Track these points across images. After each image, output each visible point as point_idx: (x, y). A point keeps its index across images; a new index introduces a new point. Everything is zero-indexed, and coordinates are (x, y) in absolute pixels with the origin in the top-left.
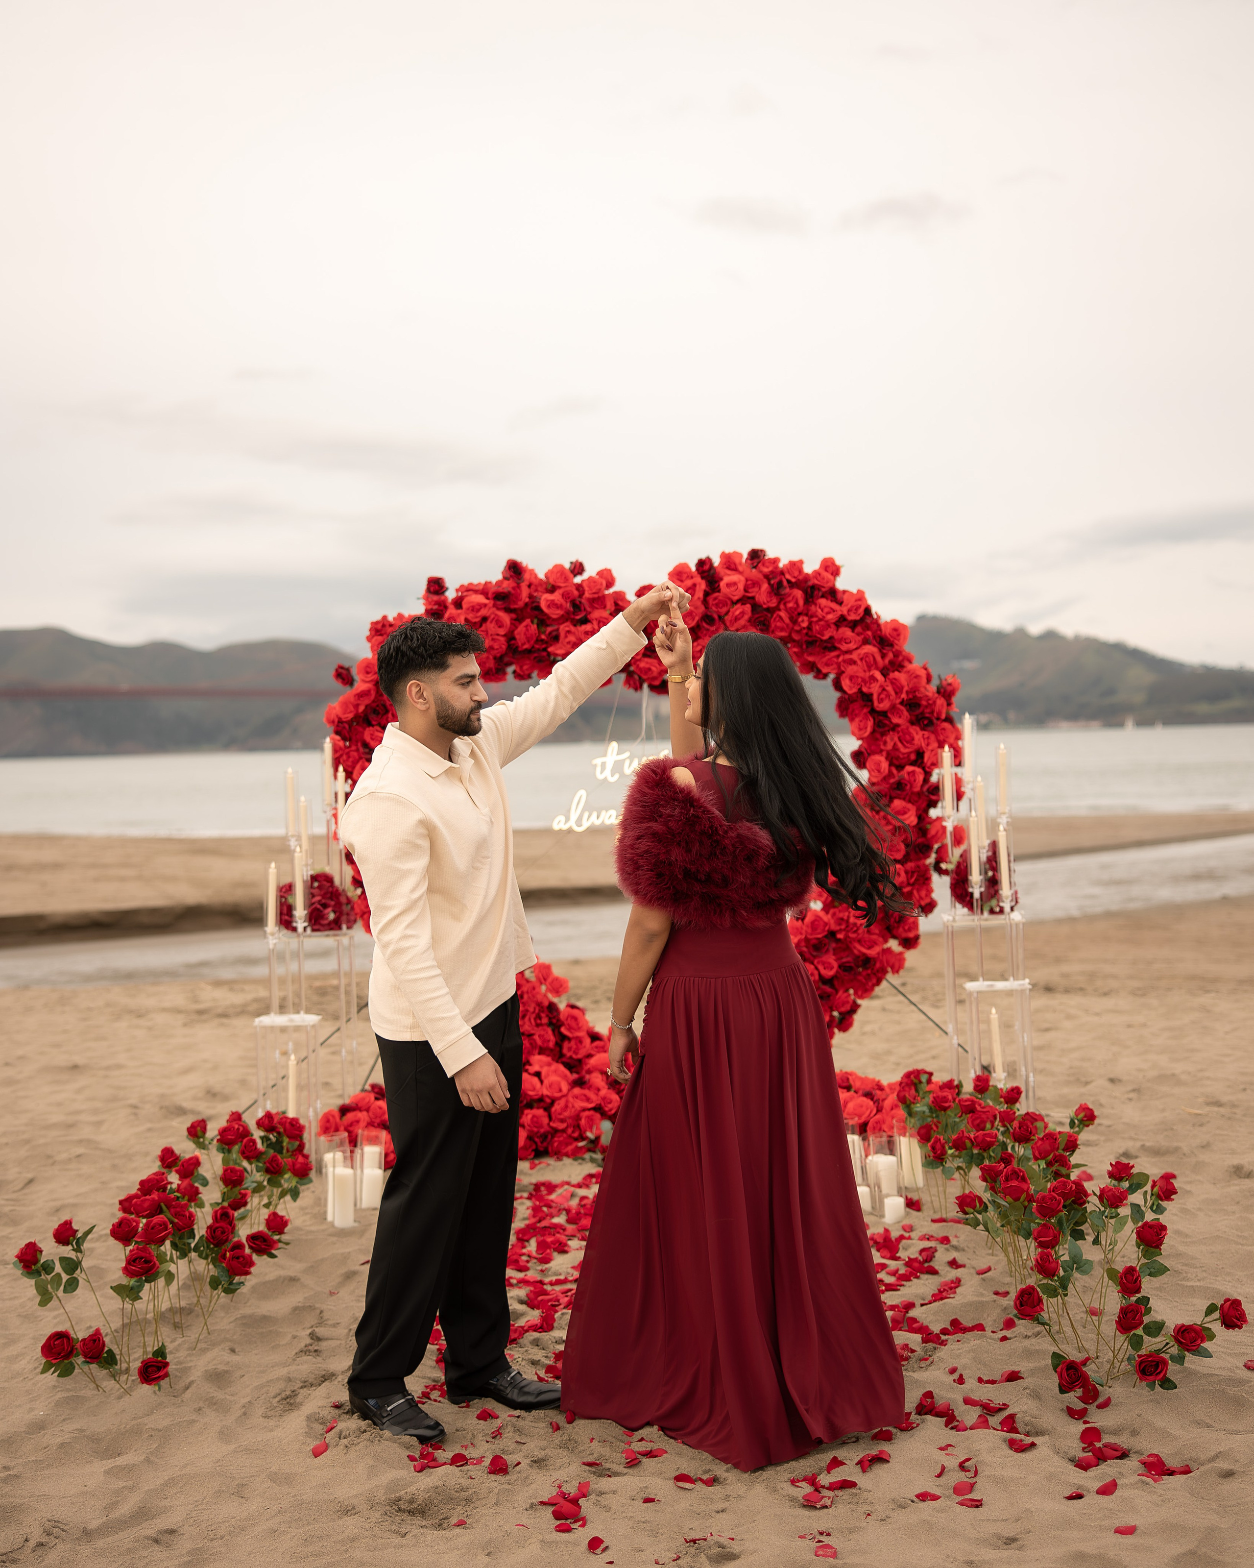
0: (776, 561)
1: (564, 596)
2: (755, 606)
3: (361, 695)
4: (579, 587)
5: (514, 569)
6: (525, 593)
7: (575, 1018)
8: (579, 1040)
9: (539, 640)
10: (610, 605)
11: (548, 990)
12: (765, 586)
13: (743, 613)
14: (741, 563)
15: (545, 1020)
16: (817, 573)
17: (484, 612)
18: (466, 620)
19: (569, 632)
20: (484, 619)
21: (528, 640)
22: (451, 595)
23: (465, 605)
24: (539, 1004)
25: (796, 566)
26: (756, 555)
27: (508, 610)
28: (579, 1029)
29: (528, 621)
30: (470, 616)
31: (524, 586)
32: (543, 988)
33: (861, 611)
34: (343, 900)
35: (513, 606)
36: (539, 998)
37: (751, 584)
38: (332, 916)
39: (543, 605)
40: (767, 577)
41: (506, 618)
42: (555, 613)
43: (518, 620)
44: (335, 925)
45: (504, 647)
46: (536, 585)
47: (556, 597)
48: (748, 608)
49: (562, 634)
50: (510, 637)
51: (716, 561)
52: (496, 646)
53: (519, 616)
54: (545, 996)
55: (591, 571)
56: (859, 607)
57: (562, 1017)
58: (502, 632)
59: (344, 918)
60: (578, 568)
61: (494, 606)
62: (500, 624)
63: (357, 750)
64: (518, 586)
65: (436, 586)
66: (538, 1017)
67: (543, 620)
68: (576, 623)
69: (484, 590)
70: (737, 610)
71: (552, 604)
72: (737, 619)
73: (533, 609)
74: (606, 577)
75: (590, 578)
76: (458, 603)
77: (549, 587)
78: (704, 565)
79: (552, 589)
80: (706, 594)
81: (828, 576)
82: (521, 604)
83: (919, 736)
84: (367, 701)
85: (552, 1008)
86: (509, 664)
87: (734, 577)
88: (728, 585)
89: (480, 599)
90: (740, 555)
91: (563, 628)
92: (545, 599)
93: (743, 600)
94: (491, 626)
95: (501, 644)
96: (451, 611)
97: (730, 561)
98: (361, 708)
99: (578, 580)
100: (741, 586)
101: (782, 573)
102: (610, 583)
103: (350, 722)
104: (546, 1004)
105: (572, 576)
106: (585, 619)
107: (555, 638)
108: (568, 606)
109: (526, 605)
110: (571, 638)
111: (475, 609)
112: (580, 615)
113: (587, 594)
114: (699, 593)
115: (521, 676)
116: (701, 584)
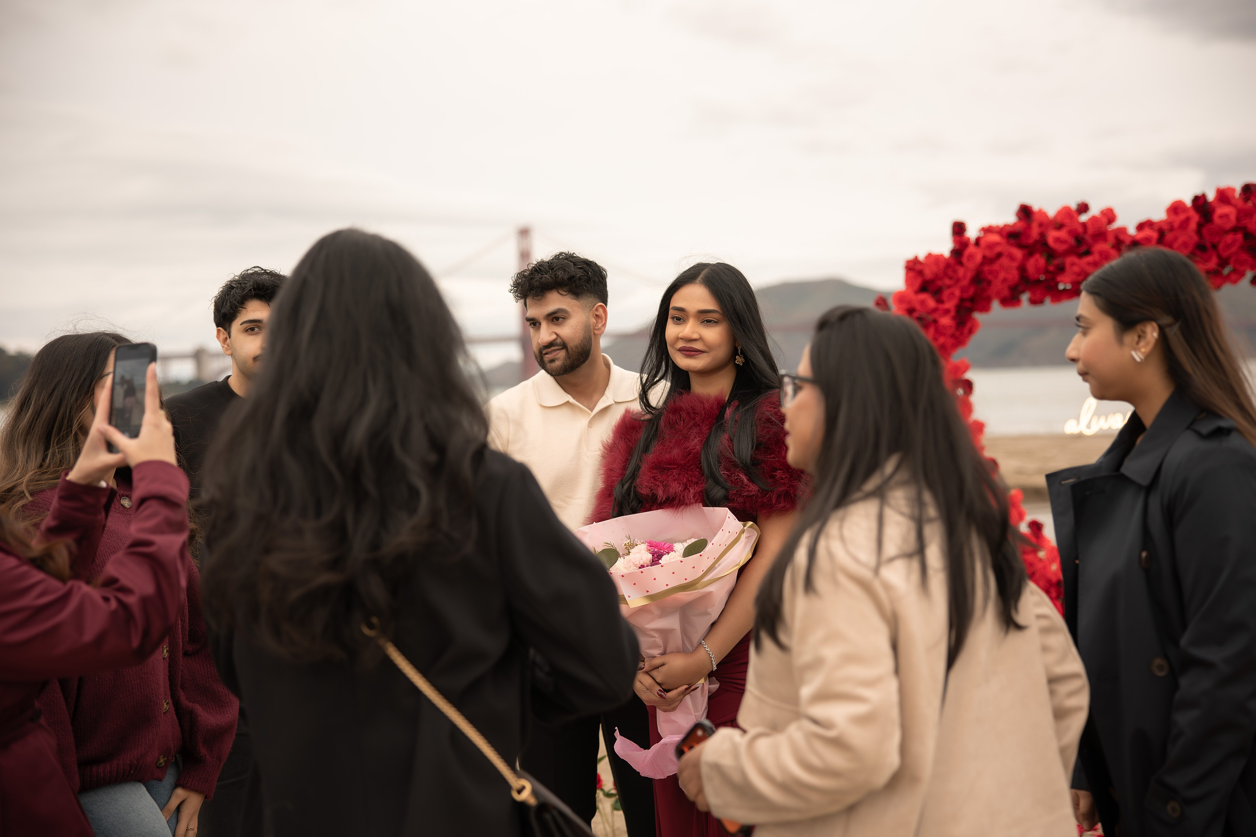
1: (1070, 233)
2: (1247, 235)
4: (1084, 225)
5: (1025, 212)
6: (1035, 232)
9: (1047, 271)
10: (1111, 240)
13: (1234, 242)
14: (1234, 197)
17: (998, 249)
18: (984, 257)
19: (1073, 264)
20: (999, 255)
21: (1038, 271)
22: (972, 233)
23: (983, 243)
26: (1249, 188)
27: (1020, 246)
29: (1037, 256)
30: (988, 254)
31: (1035, 225)
35: (1025, 243)
37: (1244, 215)
39: (1051, 241)
41: (1018, 253)
42: (1060, 248)
43: (1029, 254)
45: (1017, 278)
46: (1047, 224)
47: (1063, 234)
48: (1239, 236)
49: (1068, 266)
50: (1022, 269)
51: (1211, 196)
52: (1010, 277)
53: (1030, 250)
55: (1095, 210)
58: (1015, 264)
60: (1083, 208)
61: (1009, 244)
62: (1012, 258)
64: (1029, 227)
65: (959, 229)
67: (1051, 254)
68: (1080, 255)
69: (1000, 231)
70: (1229, 238)
71: (1057, 240)
72: (1228, 246)
73: (1041, 245)
74: (1109, 215)
75: (1095, 216)
76: (976, 242)
77: (1057, 225)
78: (1199, 201)
79: (1060, 226)
80: (1200, 226)
82: (1031, 241)
86: (1023, 292)
87: (1227, 210)
88: (1221, 217)
89: (995, 238)
90: (1233, 190)
91: (1069, 260)
92: (1052, 235)
93: (1234, 230)
94: (1004, 261)
95: (1013, 275)
96: (971, 249)
97: (1223, 196)
99: (1084, 218)
100: (1233, 217)
102: (1112, 219)
105: (1077, 215)
106: (1088, 253)
107: (1061, 269)
108: (1072, 241)
109: (1036, 242)
110: (1076, 269)
111: (991, 246)
112: (1083, 249)
113: (1090, 230)
114: (1193, 225)
115: (1034, 302)
116: (1195, 218)
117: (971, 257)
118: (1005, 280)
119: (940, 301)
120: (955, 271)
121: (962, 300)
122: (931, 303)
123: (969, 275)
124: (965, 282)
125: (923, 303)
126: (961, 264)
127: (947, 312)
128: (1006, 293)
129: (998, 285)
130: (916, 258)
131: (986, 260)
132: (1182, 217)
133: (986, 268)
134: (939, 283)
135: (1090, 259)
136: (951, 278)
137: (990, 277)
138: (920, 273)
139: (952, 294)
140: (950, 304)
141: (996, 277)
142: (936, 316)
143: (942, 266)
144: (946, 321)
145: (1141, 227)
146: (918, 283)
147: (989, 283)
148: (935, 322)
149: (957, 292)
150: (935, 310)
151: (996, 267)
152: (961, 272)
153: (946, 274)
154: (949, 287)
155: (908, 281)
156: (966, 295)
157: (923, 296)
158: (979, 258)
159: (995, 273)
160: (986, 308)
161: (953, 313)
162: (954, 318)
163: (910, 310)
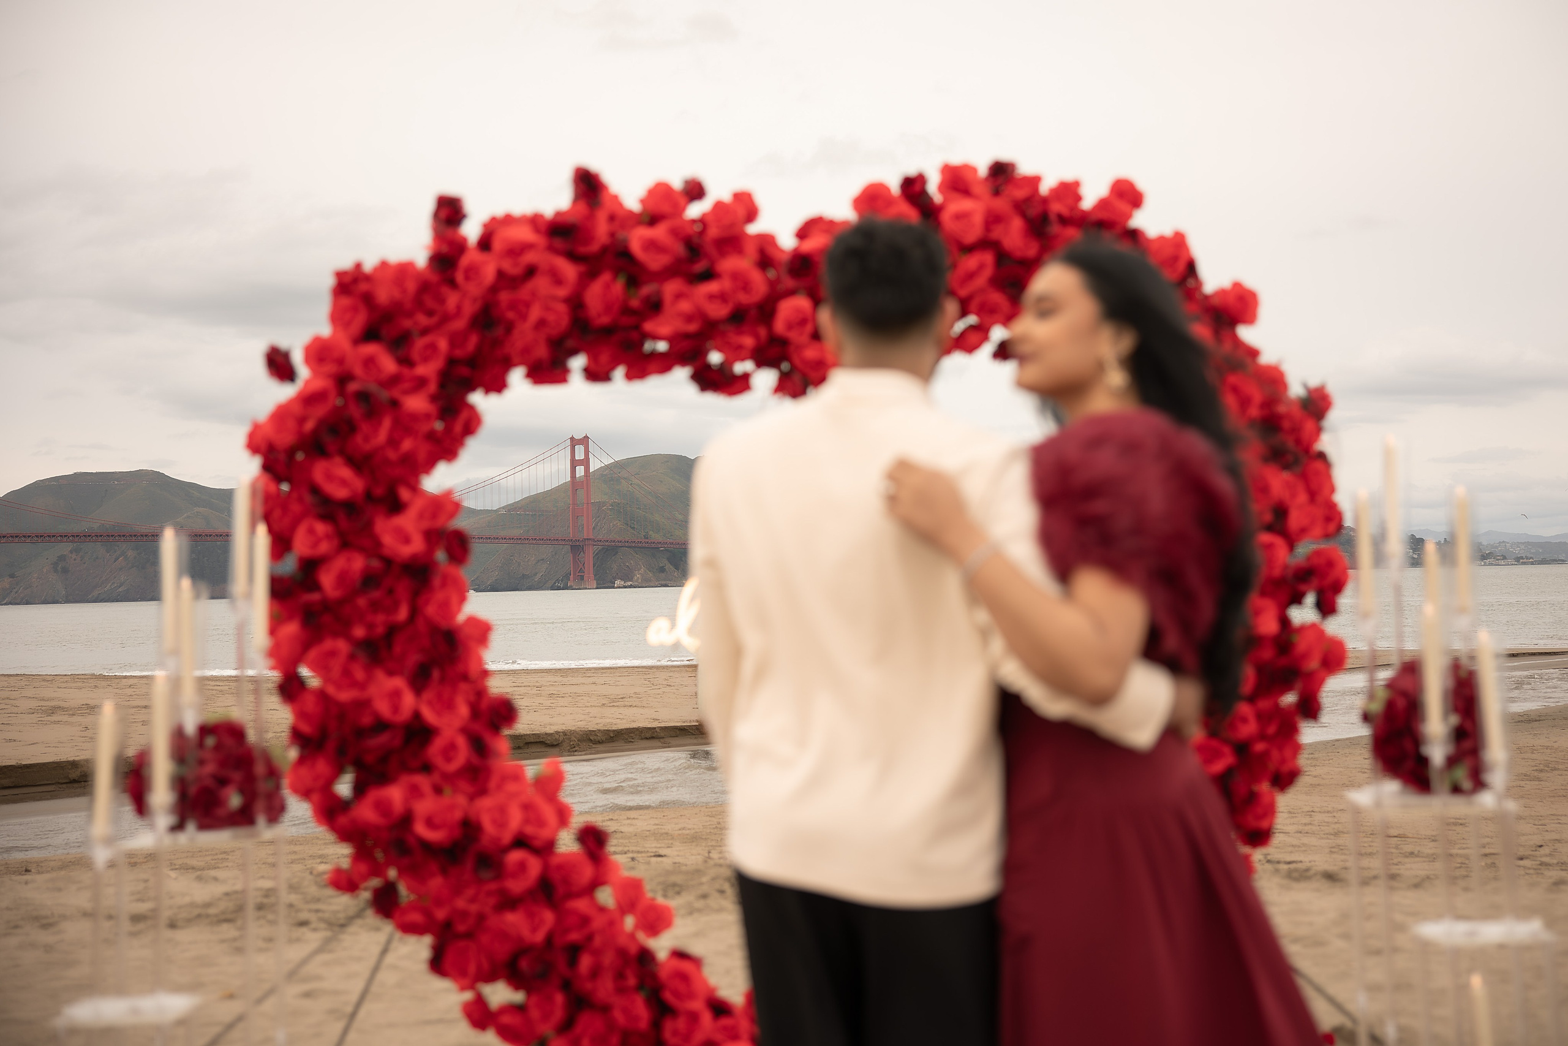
0: (1035, 181)
1: (675, 232)
2: (1001, 255)
3: (308, 399)
4: (697, 222)
5: (587, 185)
6: (604, 228)
7: (684, 977)
8: (694, 1018)
9: (626, 310)
10: (751, 251)
11: (637, 926)
12: (1017, 224)
13: (981, 267)
14: (975, 183)
15: (632, 981)
16: (1103, 204)
17: (530, 257)
18: (500, 273)
19: (679, 296)
20: (531, 271)
21: (608, 308)
22: (471, 230)
23: (497, 245)
24: (622, 953)
25: (1069, 191)
26: (1001, 171)
27: (573, 257)
28: (691, 996)
29: (606, 277)
30: (507, 266)
31: (601, 218)
32: (629, 922)
33: (1181, 266)
34: (260, 769)
35: (583, 250)
36: (622, 941)
37: (993, 219)
38: (235, 801)
39: (636, 247)
40: (1020, 207)
41: (570, 271)
42: (655, 262)
43: (590, 273)
44: (243, 818)
45: (565, 322)
46: (621, 218)
47: (659, 232)
48: (988, 258)
49: (667, 300)
50: (576, 303)
51: (934, 181)
52: (551, 318)
53: (591, 268)
54: (632, 936)
56: (1175, 259)
57: (663, 974)
58: (562, 292)
59: (260, 805)
60: (695, 191)
61: (551, 249)
62: (557, 279)
63: (300, 500)
64: (591, 217)
65: (449, 211)
66: (620, 976)
67: (636, 274)
68: (695, 279)
69: (535, 221)
70: (971, 262)
71: (652, 245)
72: (971, 276)
73: (616, 255)
74: (744, 205)
75: (719, 206)
76: (485, 242)
77: (646, 219)
78: (913, 186)
79: (652, 222)
81: (1122, 206)
82: (594, 247)
83: (1279, 481)
84: (320, 411)
85: (645, 956)
86: (574, 352)
87: (964, 205)
88: (955, 220)
89: (523, 235)
90: (974, 170)
91: (671, 288)
92: (637, 237)
93: (979, 246)
94: (541, 284)
95: (560, 317)
96: (471, 256)
97: (957, 180)
98: (309, 426)
100: (978, 219)
101: (1045, 201)
102: (752, 214)
103: (291, 452)
104: (633, 950)
105: (682, 200)
106: (710, 275)
107: (654, 307)
108: (680, 249)
109: (605, 249)
110: (685, 306)
111: (515, 251)
112: (700, 267)
113: (713, 232)
115: (596, 374)
117: (472, 272)
118: (541, 323)
119: (406, 361)
120: (442, 301)
121: (451, 362)
122: (389, 365)
123: (469, 309)
124: (459, 324)
125: (369, 362)
126: (453, 284)
127: (420, 383)
128: (542, 352)
129: (524, 333)
130: (358, 266)
131: (503, 279)
133: (504, 297)
134: (407, 323)
135: (713, 287)
136: (430, 313)
137: (511, 315)
138: (368, 299)
139: (432, 347)
140: (428, 369)
141: (524, 317)
142: (396, 393)
143: (411, 286)
144: (416, 403)
145: (803, 233)
146: (360, 320)
147: (510, 327)
148: (395, 404)
149: (443, 344)
150: (393, 381)
151: (524, 293)
152: (452, 300)
153: (418, 302)
154: (425, 332)
155: (338, 317)
156: (459, 353)
157: (370, 349)
158: (489, 273)
159: (521, 308)
160: (497, 385)
161: (432, 387)
162: (433, 399)
163: (342, 379)
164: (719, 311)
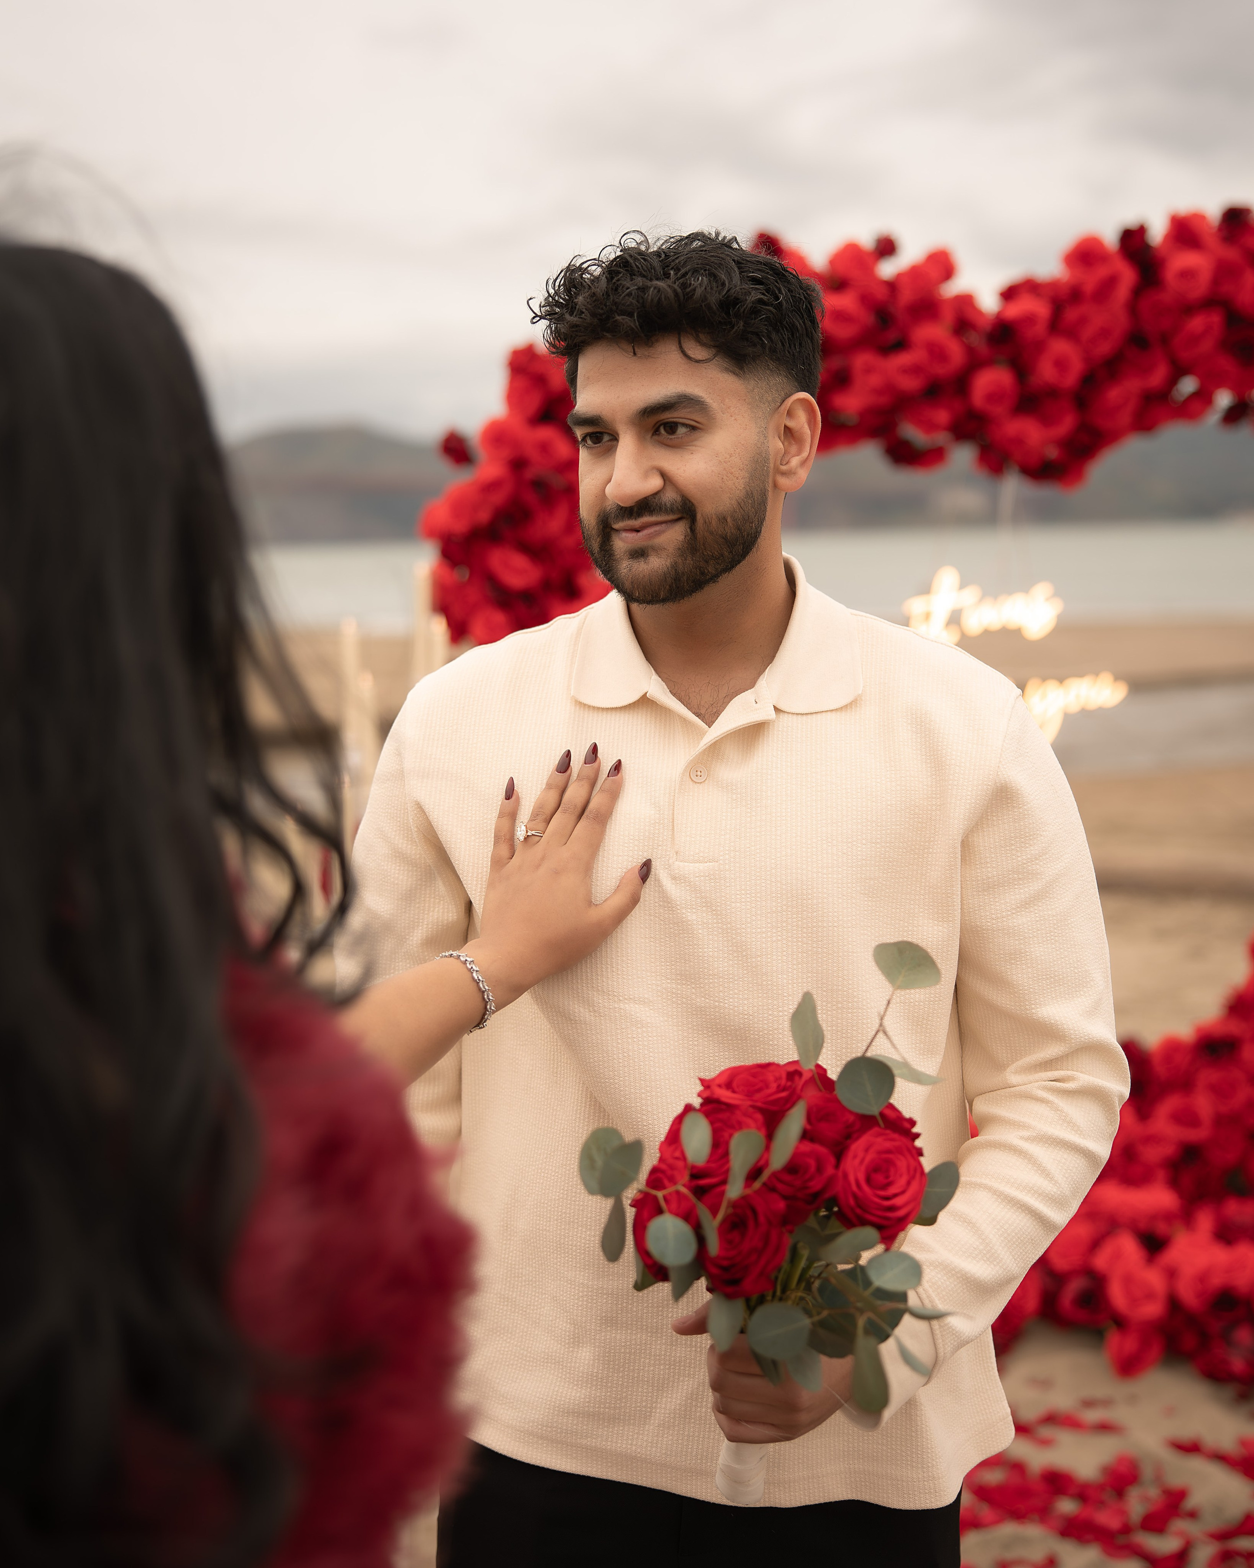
1: (866, 300)
2: (1232, 315)
3: (489, 487)
4: (890, 283)
10: (948, 317)
14: (1205, 234)
19: (868, 370)
26: (1235, 218)
37: (1224, 272)
42: (843, 332)
47: (846, 301)
48: (1215, 319)
60: (886, 247)
68: (885, 350)
70: (1196, 323)
71: (840, 316)
72: (1193, 340)
74: (940, 265)
75: (911, 267)
77: (834, 283)
78: (1133, 241)
79: (840, 286)
80: (1135, 294)
84: (498, 498)
87: (1190, 259)
88: (1178, 276)
90: (1204, 219)
91: (861, 360)
93: (1206, 304)
97: (1184, 230)
98: (486, 512)
99: (888, 269)
100: (1205, 276)
102: (950, 274)
105: (875, 262)
106: (902, 345)
108: (869, 319)
110: (875, 380)
112: (892, 336)
113: (906, 296)
114: (1123, 291)
116: (1127, 276)
125: (544, 448)
130: (533, 345)
132: (1102, 272)
135: (904, 359)
138: (541, 381)
145: (1009, 294)
146: (534, 402)
155: (514, 396)
163: (518, 464)
164: (910, 384)
